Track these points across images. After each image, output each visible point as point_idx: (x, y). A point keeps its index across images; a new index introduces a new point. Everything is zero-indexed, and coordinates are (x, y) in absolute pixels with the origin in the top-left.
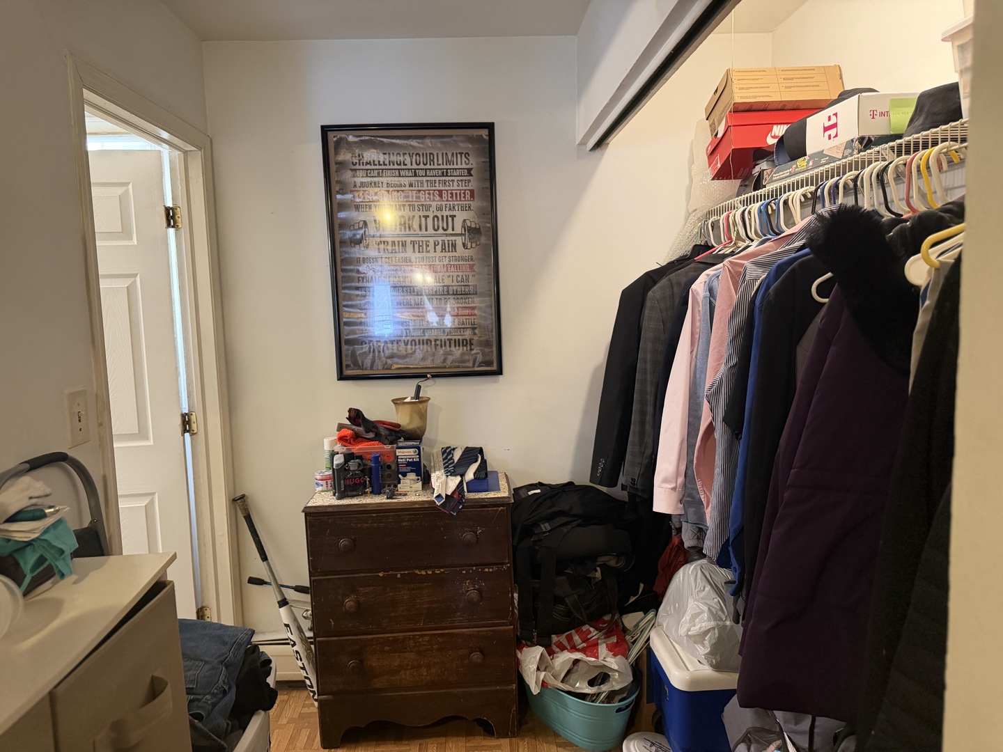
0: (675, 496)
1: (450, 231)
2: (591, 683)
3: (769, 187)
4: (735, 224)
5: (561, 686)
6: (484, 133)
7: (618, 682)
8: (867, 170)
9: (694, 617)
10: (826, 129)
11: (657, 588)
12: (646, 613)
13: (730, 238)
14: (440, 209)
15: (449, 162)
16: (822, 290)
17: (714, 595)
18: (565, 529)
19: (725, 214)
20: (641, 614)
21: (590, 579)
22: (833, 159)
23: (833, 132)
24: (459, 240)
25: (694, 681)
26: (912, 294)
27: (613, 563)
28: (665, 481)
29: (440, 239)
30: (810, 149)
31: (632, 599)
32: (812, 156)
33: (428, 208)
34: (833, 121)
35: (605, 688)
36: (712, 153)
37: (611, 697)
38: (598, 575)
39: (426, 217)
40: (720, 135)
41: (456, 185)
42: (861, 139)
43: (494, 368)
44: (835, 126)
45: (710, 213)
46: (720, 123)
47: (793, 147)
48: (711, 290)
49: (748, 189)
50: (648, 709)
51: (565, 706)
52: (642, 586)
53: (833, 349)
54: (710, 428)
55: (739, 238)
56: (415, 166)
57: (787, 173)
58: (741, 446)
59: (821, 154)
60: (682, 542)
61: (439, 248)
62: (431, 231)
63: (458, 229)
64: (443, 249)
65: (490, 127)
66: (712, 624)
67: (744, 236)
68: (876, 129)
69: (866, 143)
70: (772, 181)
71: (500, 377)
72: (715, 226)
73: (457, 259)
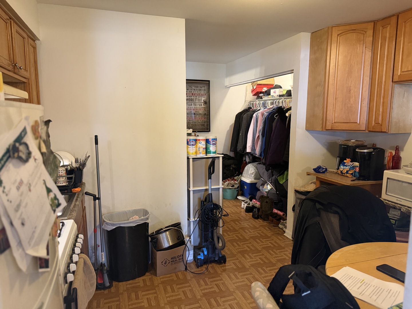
0: (250, 149)
1: (201, 102)
2: (231, 187)
3: (263, 99)
4: (257, 104)
5: (227, 187)
6: (208, 82)
7: (236, 186)
8: (280, 100)
9: (251, 171)
10: (274, 92)
11: (241, 171)
12: (239, 176)
13: (256, 107)
14: (199, 97)
15: (201, 88)
16: (276, 116)
17: (254, 167)
18: (225, 160)
19: (255, 102)
20: (238, 177)
21: (230, 169)
22: (275, 97)
23: (275, 93)
24: (203, 104)
25: (251, 181)
26: (287, 117)
27: (234, 167)
28: (249, 147)
29: (199, 103)
30: (271, 95)
31: (235, 175)
32: (272, 96)
33: (197, 97)
34: (275, 91)
35: (234, 187)
36: (252, 91)
37: (235, 188)
38: (232, 168)
39: (196, 99)
40: (254, 88)
41: (202, 92)
42: (279, 95)
43: (209, 130)
44: (275, 92)
45: (251, 102)
46: (254, 86)
47: (268, 93)
48: (256, 116)
49: (259, 98)
50: (240, 192)
51: (227, 192)
52: (237, 172)
53: (278, 123)
54: (259, 136)
55: (258, 107)
56: (194, 88)
57: (267, 97)
58: (264, 138)
59: (273, 96)
60: (246, 162)
61: (198, 105)
62: (197, 102)
63: (202, 102)
64: (199, 106)
65: (209, 81)
66: (254, 171)
67: (259, 107)
68: (281, 94)
69: (280, 96)
70: (264, 98)
71: (210, 132)
72: (253, 104)
73: (202, 108)
